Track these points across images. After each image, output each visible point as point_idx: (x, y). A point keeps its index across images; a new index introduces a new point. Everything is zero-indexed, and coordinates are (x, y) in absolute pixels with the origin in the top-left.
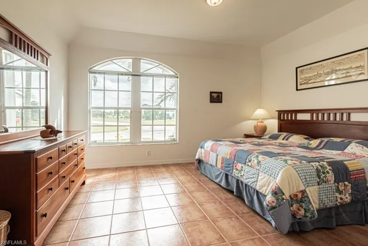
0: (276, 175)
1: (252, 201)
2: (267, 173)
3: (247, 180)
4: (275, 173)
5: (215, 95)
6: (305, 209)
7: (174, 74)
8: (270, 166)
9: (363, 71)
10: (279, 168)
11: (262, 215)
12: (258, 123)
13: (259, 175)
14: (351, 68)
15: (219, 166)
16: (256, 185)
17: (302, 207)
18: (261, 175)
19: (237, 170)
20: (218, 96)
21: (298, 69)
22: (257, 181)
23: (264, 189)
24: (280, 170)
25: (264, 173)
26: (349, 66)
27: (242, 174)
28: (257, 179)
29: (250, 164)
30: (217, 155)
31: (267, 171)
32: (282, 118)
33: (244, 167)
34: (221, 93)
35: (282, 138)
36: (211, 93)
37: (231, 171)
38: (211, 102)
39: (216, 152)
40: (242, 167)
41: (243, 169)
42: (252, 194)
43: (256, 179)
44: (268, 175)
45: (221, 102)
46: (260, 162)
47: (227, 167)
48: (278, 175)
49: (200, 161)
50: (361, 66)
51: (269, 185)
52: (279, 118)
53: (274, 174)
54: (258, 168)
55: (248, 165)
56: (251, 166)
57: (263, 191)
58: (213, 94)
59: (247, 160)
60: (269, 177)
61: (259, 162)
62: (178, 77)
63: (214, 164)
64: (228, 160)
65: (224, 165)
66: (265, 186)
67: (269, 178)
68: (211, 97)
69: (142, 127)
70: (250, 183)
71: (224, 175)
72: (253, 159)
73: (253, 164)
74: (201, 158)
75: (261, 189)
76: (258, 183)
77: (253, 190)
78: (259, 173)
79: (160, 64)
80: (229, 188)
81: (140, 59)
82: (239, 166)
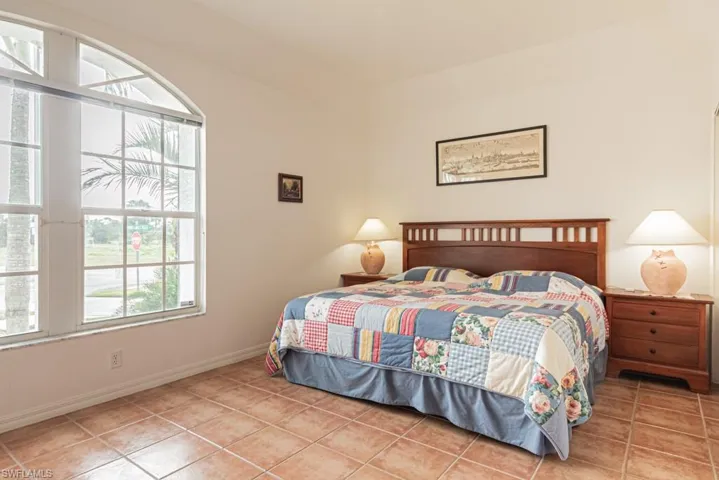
0: (532, 350)
1: (469, 416)
2: (511, 350)
3: (458, 374)
4: (530, 347)
5: (288, 183)
6: (581, 403)
7: (187, 111)
8: (514, 336)
9: (537, 163)
10: (536, 336)
11: (499, 439)
12: (371, 250)
13: (487, 357)
14: (522, 155)
15: (366, 353)
16: (484, 379)
17: (577, 400)
18: (496, 358)
19: (426, 355)
20: (295, 187)
21: (440, 145)
22: (485, 370)
23: (505, 383)
24: (537, 339)
25: (503, 350)
26: (519, 152)
27: (442, 363)
28: (486, 366)
29: (462, 338)
30: (357, 331)
31: (509, 347)
32: (410, 238)
33: (446, 347)
34: (301, 178)
35: (432, 278)
36: (282, 176)
37: (407, 361)
38: (282, 198)
39: (350, 321)
40: (440, 347)
41: (445, 352)
42: (469, 401)
43: (482, 368)
44: (513, 353)
45: (301, 201)
46: (488, 330)
47: (395, 354)
48: (536, 349)
49: (290, 353)
50: (534, 154)
51: (516, 374)
52: (405, 238)
53: (527, 348)
54: (485, 342)
55: (458, 342)
56: (465, 343)
57: (503, 388)
58: (284, 180)
59: (453, 331)
60: (514, 356)
61: (486, 332)
62: (200, 124)
63: (348, 352)
64: (393, 336)
65: (381, 351)
66: (506, 378)
67: (515, 360)
68: (281, 187)
69: (86, 272)
70: (467, 377)
71: (382, 374)
72: (468, 327)
73: (470, 336)
74: (294, 345)
75: (496, 386)
76: (488, 374)
77: (470, 392)
78: (488, 352)
79: (147, 74)
80: (398, 401)
81: (78, 40)
82: (431, 347)
